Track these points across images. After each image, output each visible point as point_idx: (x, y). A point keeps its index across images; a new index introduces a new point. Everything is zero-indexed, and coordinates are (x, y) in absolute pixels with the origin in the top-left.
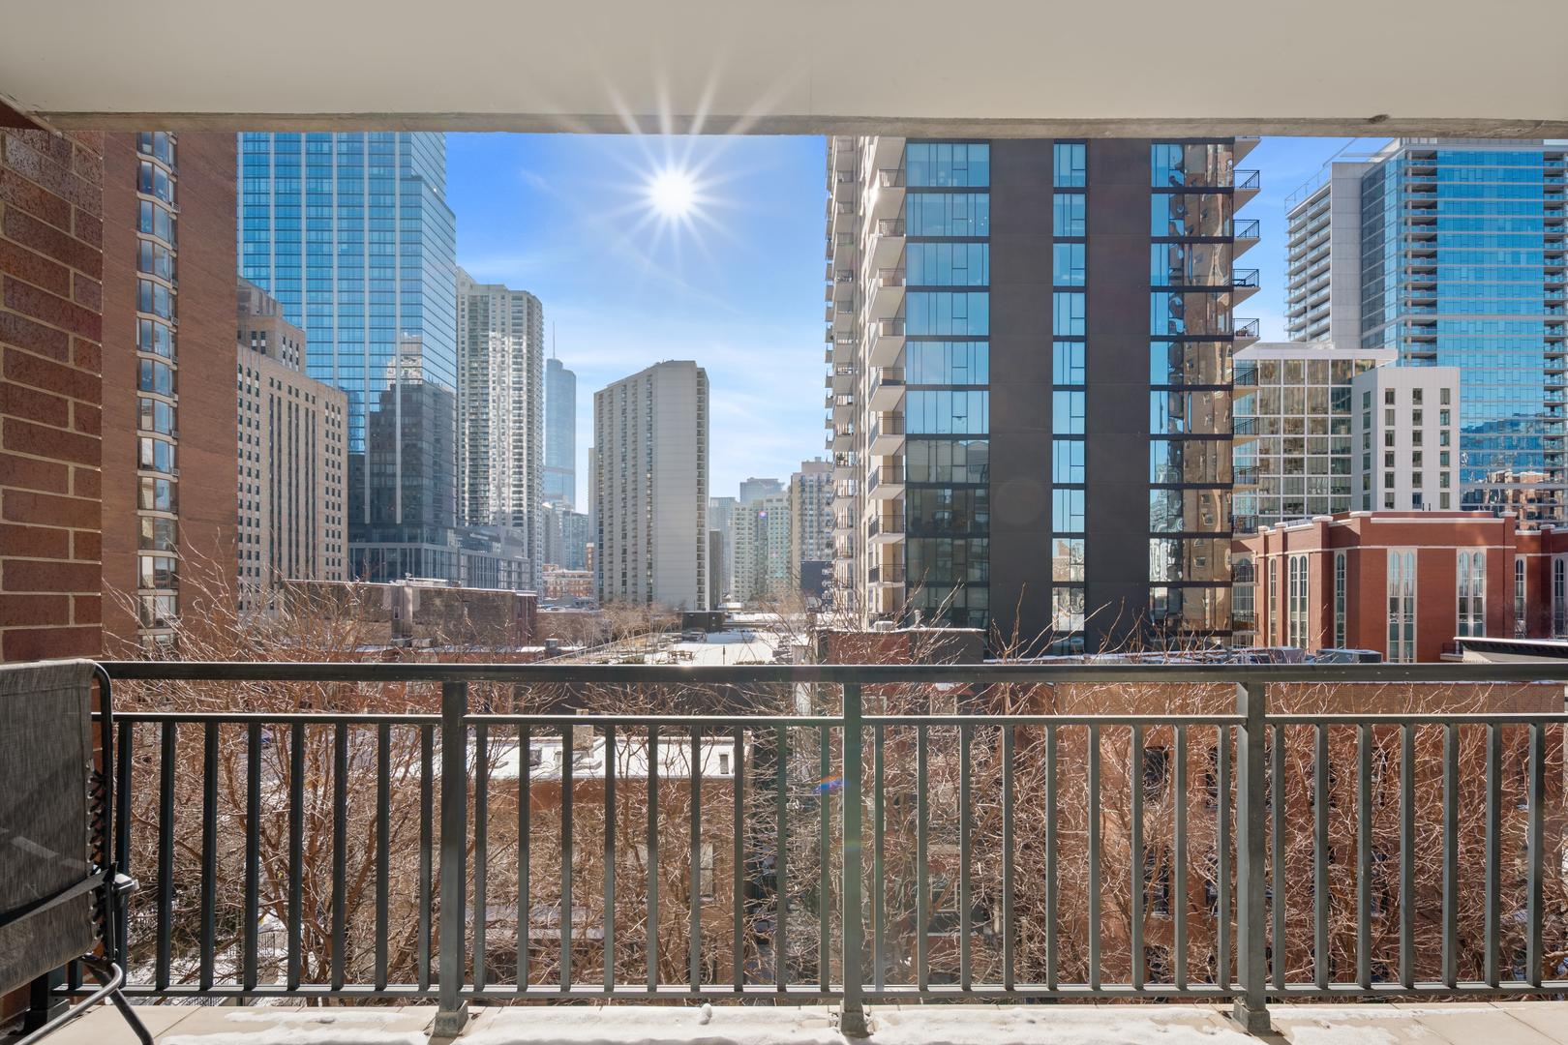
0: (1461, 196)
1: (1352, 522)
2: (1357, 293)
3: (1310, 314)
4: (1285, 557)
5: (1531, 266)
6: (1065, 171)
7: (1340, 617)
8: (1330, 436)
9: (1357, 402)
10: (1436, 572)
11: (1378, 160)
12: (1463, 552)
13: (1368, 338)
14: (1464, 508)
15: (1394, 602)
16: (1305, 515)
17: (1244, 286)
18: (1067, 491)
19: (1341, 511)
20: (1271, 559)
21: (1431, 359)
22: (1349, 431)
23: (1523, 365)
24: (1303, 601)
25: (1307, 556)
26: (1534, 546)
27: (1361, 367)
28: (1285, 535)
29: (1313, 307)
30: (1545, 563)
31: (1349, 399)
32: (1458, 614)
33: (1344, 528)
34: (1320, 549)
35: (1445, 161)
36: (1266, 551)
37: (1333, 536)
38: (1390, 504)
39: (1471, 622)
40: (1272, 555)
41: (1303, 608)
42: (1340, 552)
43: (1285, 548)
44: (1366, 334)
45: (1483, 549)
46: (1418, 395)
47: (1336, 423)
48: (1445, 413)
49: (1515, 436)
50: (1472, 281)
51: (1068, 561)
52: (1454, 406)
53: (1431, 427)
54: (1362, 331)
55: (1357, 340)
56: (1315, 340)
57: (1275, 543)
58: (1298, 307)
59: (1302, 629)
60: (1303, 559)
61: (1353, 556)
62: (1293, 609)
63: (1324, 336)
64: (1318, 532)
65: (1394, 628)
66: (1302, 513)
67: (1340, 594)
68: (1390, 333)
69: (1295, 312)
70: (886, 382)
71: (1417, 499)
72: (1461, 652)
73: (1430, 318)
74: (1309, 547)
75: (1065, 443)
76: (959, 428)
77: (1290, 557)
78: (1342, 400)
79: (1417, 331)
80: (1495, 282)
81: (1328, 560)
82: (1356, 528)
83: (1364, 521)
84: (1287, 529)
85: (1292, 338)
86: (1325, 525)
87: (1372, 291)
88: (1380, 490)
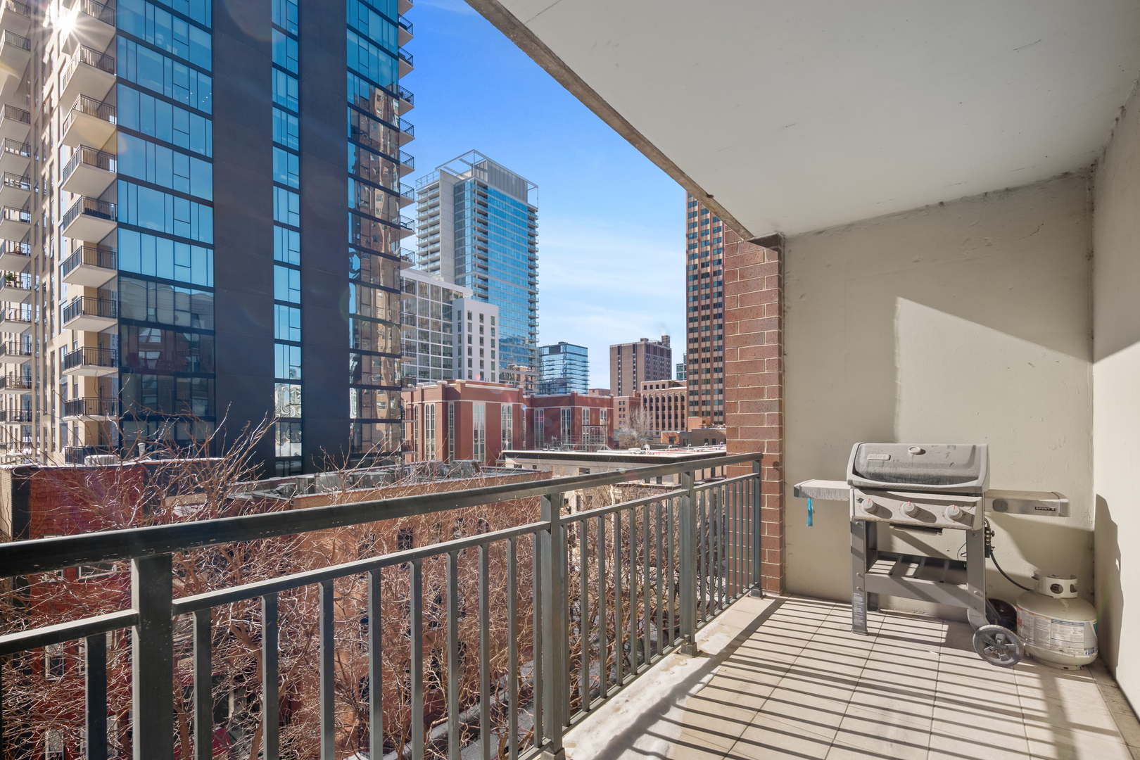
0: (497, 215)
1: (456, 385)
2: (453, 252)
3: (430, 257)
4: (423, 405)
5: (524, 262)
6: (282, 93)
7: (452, 442)
8: (442, 333)
9: (455, 315)
10: (493, 415)
11: (462, 178)
12: (505, 405)
13: (458, 280)
14: (500, 382)
15: (476, 432)
16: (430, 379)
17: (406, 228)
18: (286, 347)
19: (448, 378)
20: (415, 405)
21: (486, 298)
22: (451, 332)
23: (521, 311)
24: (432, 432)
25: (434, 404)
26: (528, 403)
27: (456, 296)
28: (423, 391)
29: (432, 253)
30: (532, 411)
31: (451, 313)
32: (502, 438)
33: (453, 388)
34: (441, 401)
35: (490, 193)
36: (412, 401)
37: (448, 393)
38: (470, 377)
39: (507, 443)
40: (416, 403)
41: (432, 437)
42: (451, 402)
43: (423, 400)
44: (458, 277)
45: (511, 404)
46: (482, 317)
47: (445, 326)
48: (493, 329)
49: (519, 346)
50: (502, 262)
51: (288, 401)
52: (496, 326)
53: (487, 336)
54: (455, 275)
55: (453, 279)
56: (432, 273)
57: (417, 395)
58: (424, 250)
59: (432, 449)
60: (432, 406)
61: (458, 405)
62: (428, 437)
63: (437, 272)
64: (440, 390)
65: (476, 446)
66: (428, 378)
67: (451, 428)
68: (468, 279)
69: (422, 253)
70: (88, 212)
71: (482, 374)
72: (504, 458)
73: (486, 276)
74: (435, 399)
75: (284, 308)
76: (182, 275)
77: (426, 404)
78: (448, 312)
79: (480, 282)
80: (510, 266)
81: (445, 406)
82: (459, 389)
83: (463, 385)
84: (424, 387)
85: (421, 269)
86: (443, 386)
87: (460, 253)
88: (466, 368)
